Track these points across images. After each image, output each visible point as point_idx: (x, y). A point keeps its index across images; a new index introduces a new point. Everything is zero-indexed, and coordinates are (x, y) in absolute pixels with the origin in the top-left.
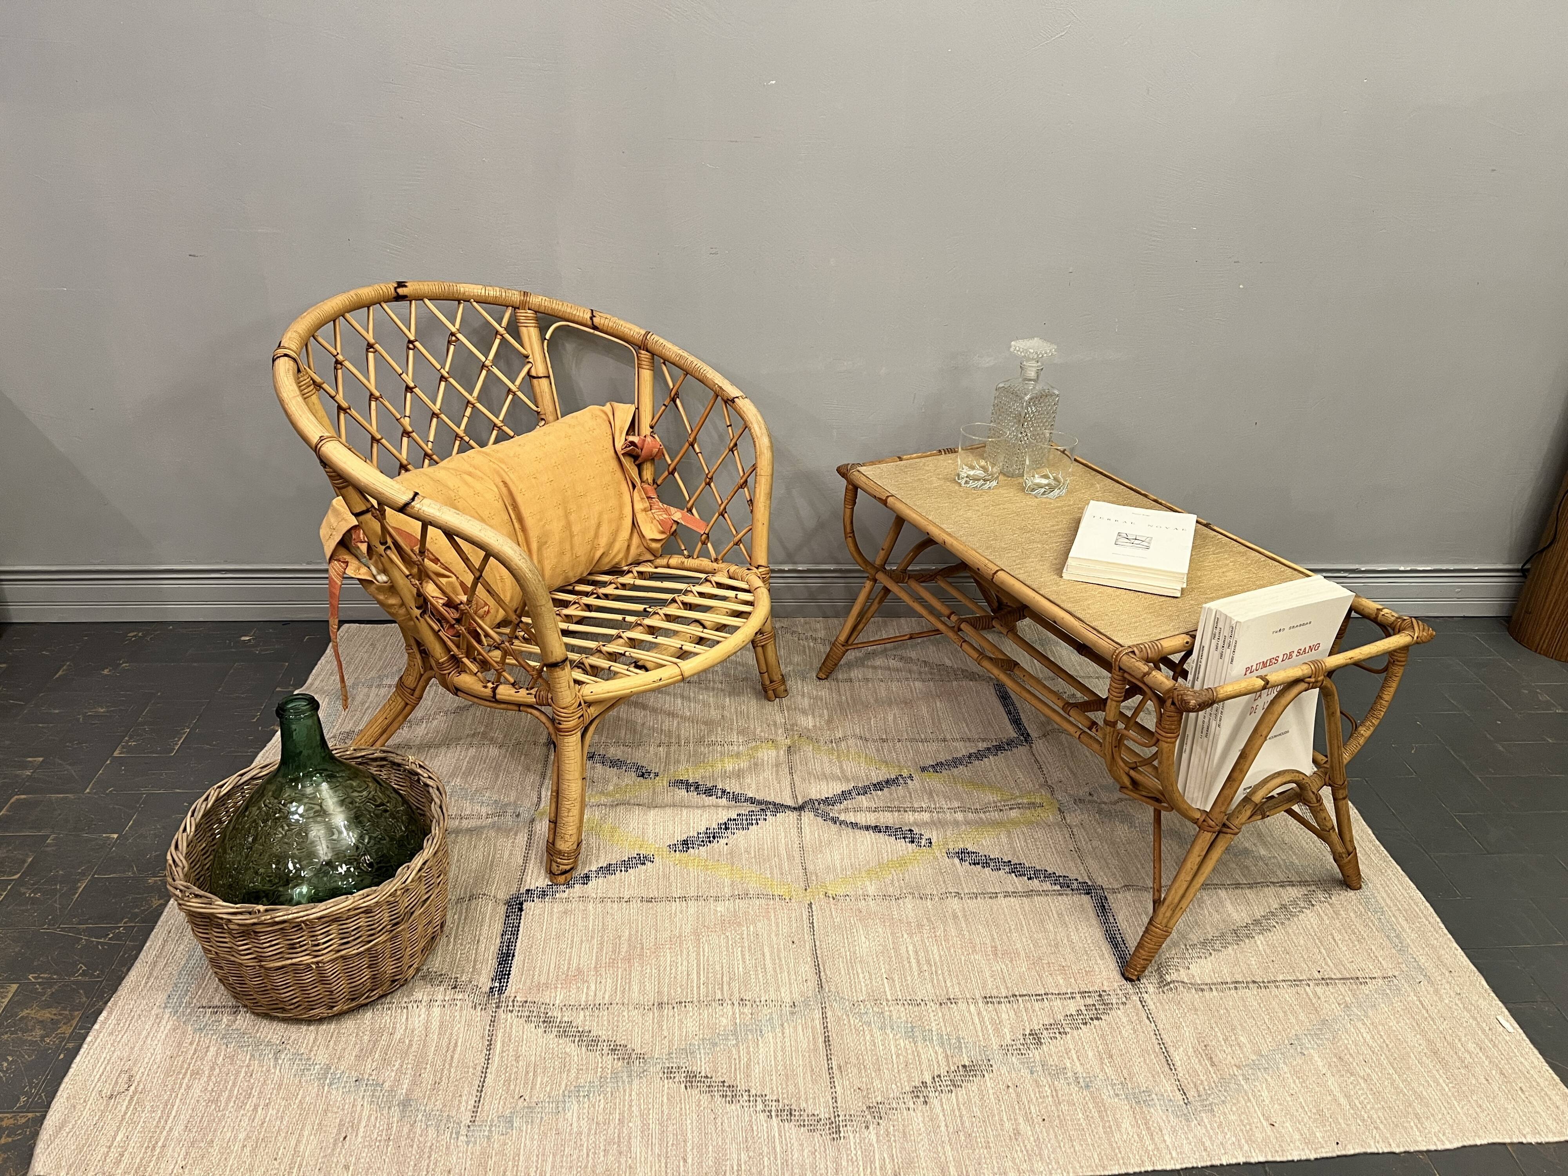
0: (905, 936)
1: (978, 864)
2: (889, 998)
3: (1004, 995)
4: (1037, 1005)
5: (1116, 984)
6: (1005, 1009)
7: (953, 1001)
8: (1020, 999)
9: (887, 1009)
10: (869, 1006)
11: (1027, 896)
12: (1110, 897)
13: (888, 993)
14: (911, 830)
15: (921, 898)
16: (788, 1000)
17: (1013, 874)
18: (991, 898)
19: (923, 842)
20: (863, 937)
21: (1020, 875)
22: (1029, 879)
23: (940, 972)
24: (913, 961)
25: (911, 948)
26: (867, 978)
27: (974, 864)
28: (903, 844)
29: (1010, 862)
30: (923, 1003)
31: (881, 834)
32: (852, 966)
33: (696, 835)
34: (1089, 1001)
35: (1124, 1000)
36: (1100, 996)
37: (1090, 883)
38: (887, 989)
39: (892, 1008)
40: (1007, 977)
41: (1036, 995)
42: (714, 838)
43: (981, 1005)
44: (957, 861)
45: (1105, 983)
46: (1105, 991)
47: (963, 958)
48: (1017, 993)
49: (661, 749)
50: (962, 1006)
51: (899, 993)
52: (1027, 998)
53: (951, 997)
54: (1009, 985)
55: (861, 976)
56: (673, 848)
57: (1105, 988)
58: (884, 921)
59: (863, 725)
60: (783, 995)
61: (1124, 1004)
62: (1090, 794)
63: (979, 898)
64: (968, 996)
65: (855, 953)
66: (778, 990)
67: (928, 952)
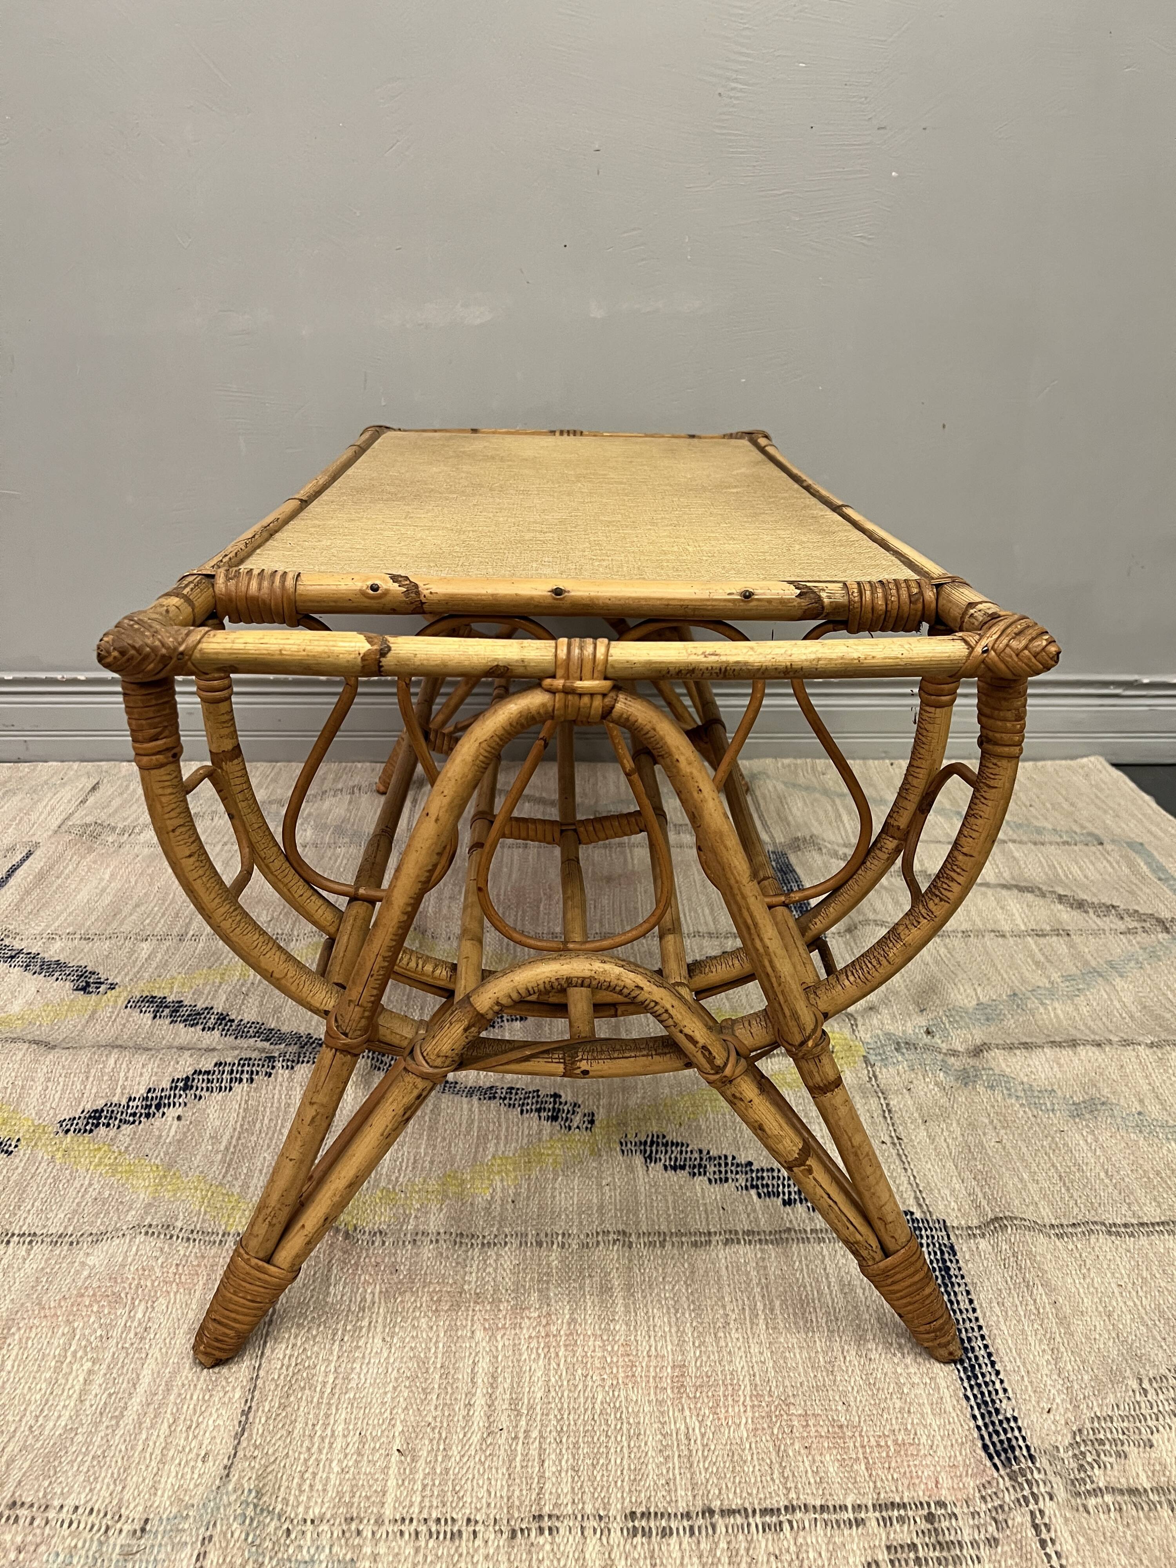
0: (479, 1335)
1: (683, 1168)
2: (388, 1512)
3: (682, 1507)
4: (763, 1543)
5: (971, 1483)
6: (676, 1554)
7: (546, 1523)
8: (720, 1523)
9: (367, 1550)
10: (325, 1541)
11: (777, 1242)
12: (963, 1247)
13: (389, 1499)
14: (556, 1096)
15: (540, 1244)
16: (135, 1513)
17: (753, 1192)
18: (695, 1244)
19: (577, 1120)
20: (378, 1341)
21: (768, 1194)
22: (785, 1203)
23: (535, 1434)
24: (480, 1401)
25: (484, 1365)
26: (351, 1450)
27: (674, 1168)
28: (535, 1124)
29: (750, 1164)
30: (467, 1531)
31: (493, 1104)
32: (327, 1416)
33: (124, 1102)
34: (902, 1534)
35: (992, 1529)
36: (930, 1518)
37: (918, 1215)
38: (392, 1483)
39: (382, 1549)
40: (697, 1457)
41: (765, 1512)
42: (158, 1107)
43: (616, 1537)
44: (638, 1160)
45: (945, 1481)
46: (941, 1504)
47: (600, 1397)
48: (716, 1505)
49: (145, 945)
50: (567, 1540)
51: (417, 1499)
52: (739, 1520)
53: (546, 1510)
54: (700, 1478)
55: (339, 1444)
56: (67, 1127)
57: (945, 1495)
58: (439, 1300)
59: (524, 912)
60: (127, 1496)
61: (993, 1542)
62: (928, 1032)
63: (668, 1245)
64: (589, 1509)
65: (347, 1378)
66: (120, 1480)
67: (520, 1375)
